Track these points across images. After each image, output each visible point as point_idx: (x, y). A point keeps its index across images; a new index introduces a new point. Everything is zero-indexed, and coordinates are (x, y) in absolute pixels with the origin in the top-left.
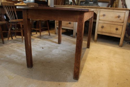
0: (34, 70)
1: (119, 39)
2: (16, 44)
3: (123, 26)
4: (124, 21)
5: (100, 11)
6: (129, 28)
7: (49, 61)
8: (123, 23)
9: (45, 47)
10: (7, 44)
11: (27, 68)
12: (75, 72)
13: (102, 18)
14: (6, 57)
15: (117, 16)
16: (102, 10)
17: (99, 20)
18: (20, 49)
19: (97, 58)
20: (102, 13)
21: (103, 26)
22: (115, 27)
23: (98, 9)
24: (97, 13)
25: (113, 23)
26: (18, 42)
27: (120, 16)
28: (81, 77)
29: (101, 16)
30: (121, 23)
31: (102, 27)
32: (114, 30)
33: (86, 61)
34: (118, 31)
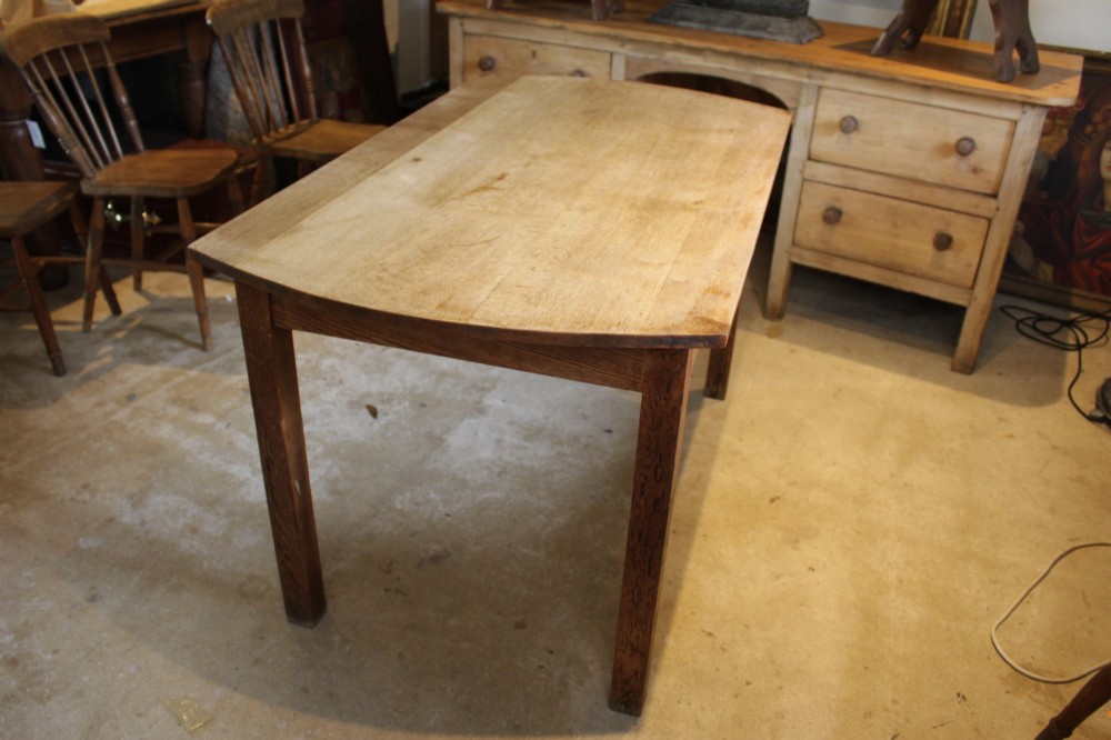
0: (337, 638)
1: (957, 312)
2: (156, 370)
3: (990, 221)
4: (999, 184)
5: (820, 87)
6: (1044, 195)
7: (435, 548)
8: (992, 203)
9: (389, 399)
10: (88, 378)
11: (290, 622)
12: (618, 670)
13: (828, 144)
14: (111, 520)
15: (953, 139)
16: (833, 81)
17: (809, 158)
18: (206, 430)
19: (772, 501)
20: (831, 110)
21: (838, 205)
22: (933, 223)
23: (800, 77)
24: (797, 100)
25: (919, 193)
26: (173, 350)
27: (978, 140)
28: (663, 687)
29: (829, 128)
30: (975, 200)
31: (833, 216)
32: (918, 249)
33: (700, 531)
34: (948, 257)
